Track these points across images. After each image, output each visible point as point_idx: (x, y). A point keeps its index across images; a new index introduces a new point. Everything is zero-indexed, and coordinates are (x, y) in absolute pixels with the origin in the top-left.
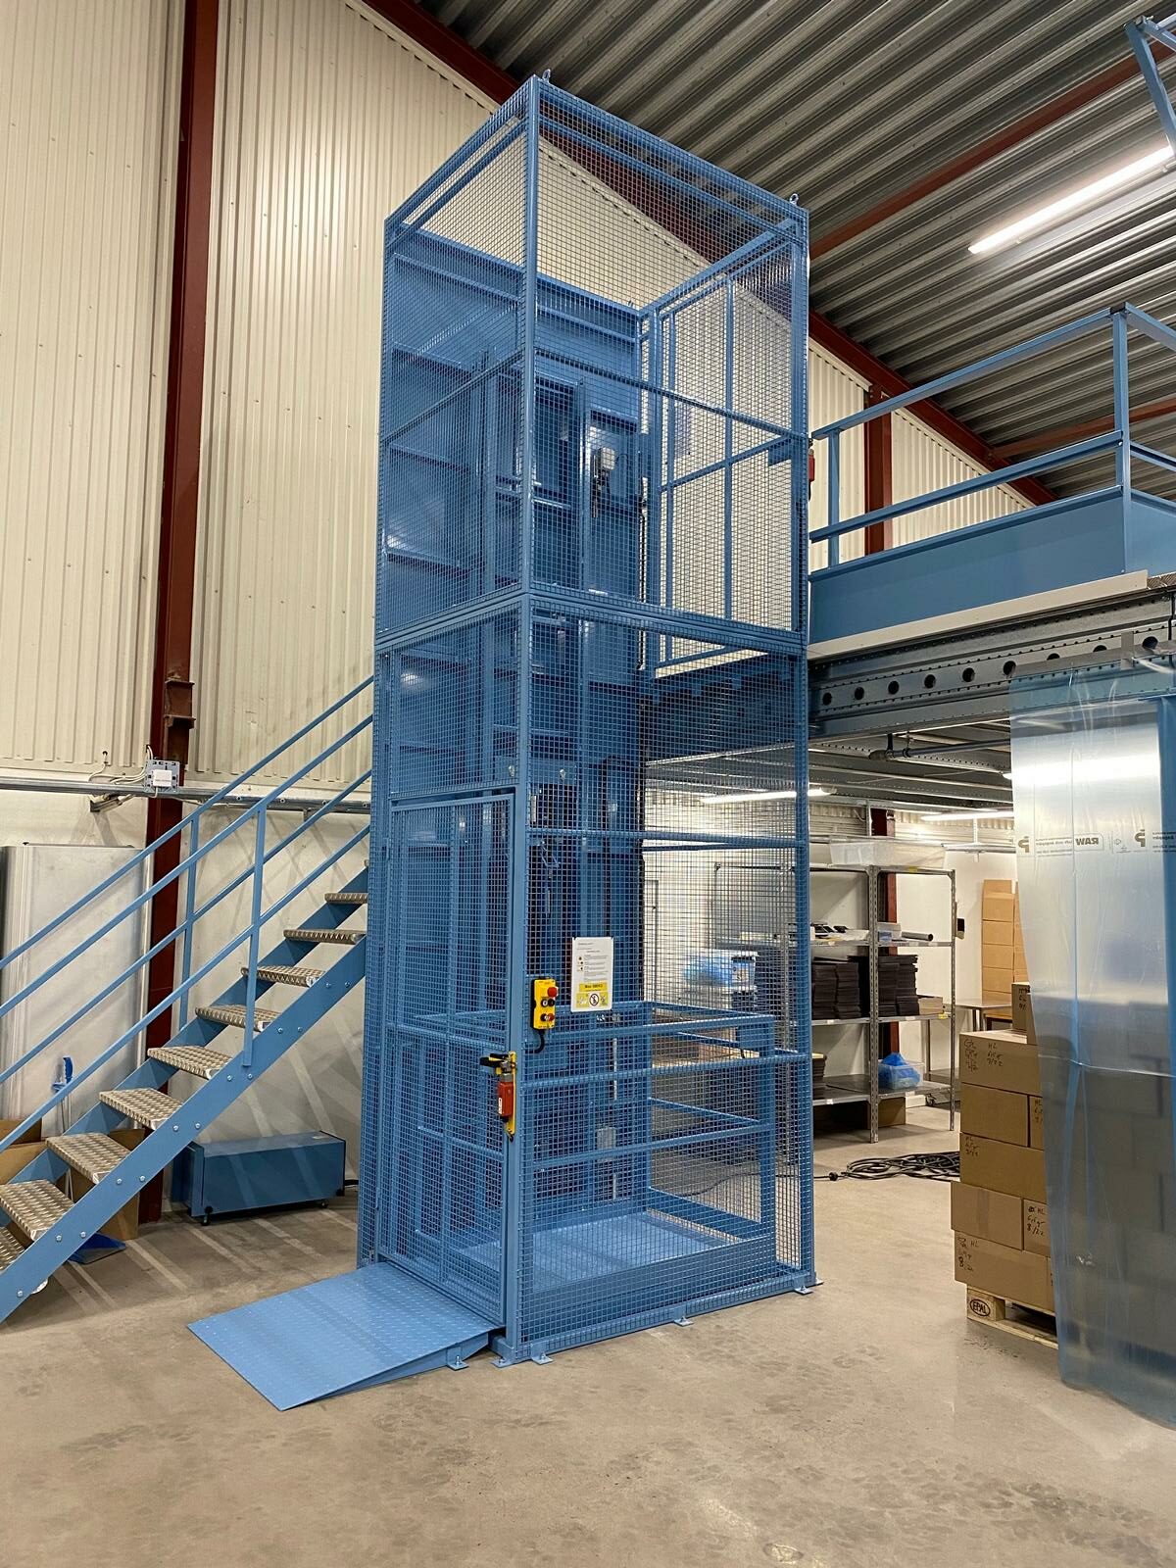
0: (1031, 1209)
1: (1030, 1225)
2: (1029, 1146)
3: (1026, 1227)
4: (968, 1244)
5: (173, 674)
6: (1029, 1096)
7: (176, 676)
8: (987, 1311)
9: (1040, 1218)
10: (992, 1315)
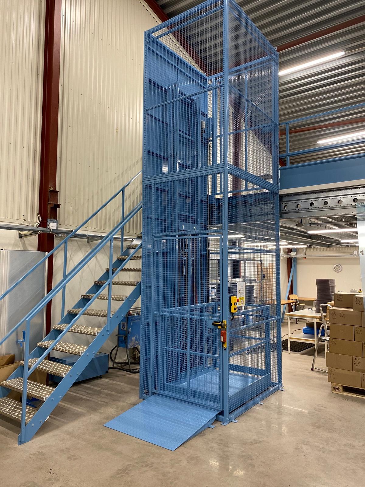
0: (355, 359)
1: (355, 364)
2: (354, 341)
3: (354, 364)
4: (333, 370)
5: (50, 187)
6: (354, 326)
7: (52, 188)
8: (339, 390)
9: (359, 361)
10: (341, 391)
